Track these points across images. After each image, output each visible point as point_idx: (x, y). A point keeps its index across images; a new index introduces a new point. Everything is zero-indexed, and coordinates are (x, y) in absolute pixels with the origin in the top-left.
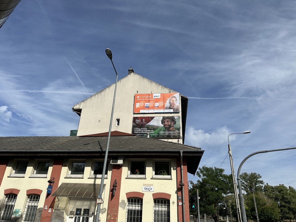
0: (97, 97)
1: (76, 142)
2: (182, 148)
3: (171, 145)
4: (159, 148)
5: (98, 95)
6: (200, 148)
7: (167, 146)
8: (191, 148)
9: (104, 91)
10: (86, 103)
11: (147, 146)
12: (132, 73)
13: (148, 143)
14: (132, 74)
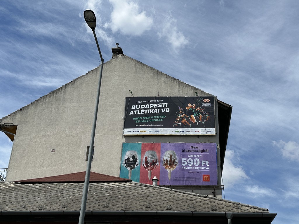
0: (49, 101)
1: (12, 194)
2: (230, 208)
3: (206, 202)
4: (183, 208)
5: (51, 97)
6: (268, 209)
7: (200, 204)
8: (247, 208)
9: (63, 90)
10: (27, 113)
11: (159, 203)
12: (120, 55)
13: (159, 197)
14: (120, 57)
